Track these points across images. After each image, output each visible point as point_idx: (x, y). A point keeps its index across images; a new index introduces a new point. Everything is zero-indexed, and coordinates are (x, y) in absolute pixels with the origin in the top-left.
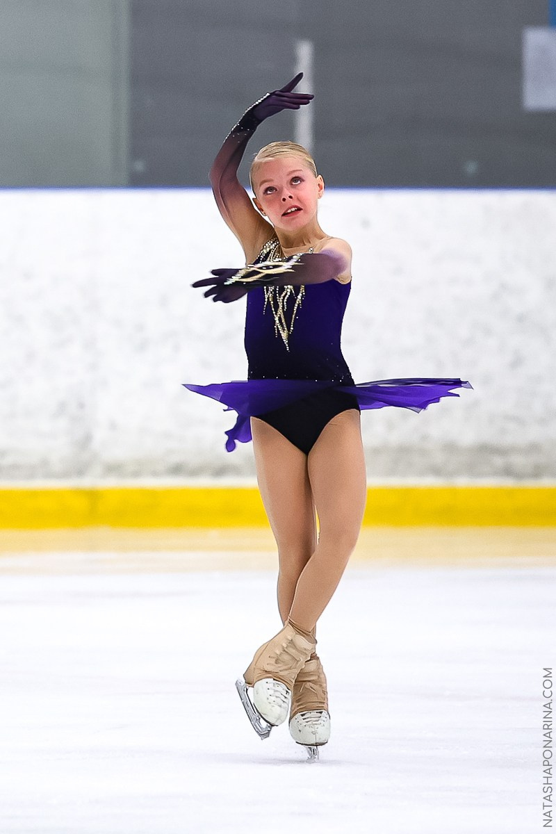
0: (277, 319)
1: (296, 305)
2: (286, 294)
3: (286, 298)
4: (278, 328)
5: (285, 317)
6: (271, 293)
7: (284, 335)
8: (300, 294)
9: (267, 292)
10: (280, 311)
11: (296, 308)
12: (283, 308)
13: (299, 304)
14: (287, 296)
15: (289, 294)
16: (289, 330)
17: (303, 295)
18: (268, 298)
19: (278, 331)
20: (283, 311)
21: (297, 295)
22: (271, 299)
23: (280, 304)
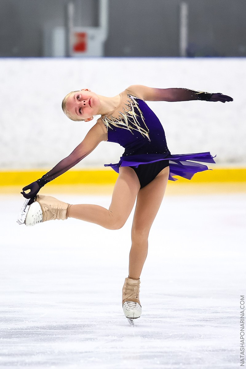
0: (140, 131)
1: (143, 120)
2: (135, 119)
3: (137, 121)
5: (142, 128)
6: (129, 126)
7: (147, 135)
8: (141, 114)
9: (127, 128)
12: (138, 125)
13: (143, 118)
15: (136, 118)
16: (147, 131)
18: (130, 128)
19: (144, 135)
20: (140, 126)
22: (131, 128)
23: (136, 125)
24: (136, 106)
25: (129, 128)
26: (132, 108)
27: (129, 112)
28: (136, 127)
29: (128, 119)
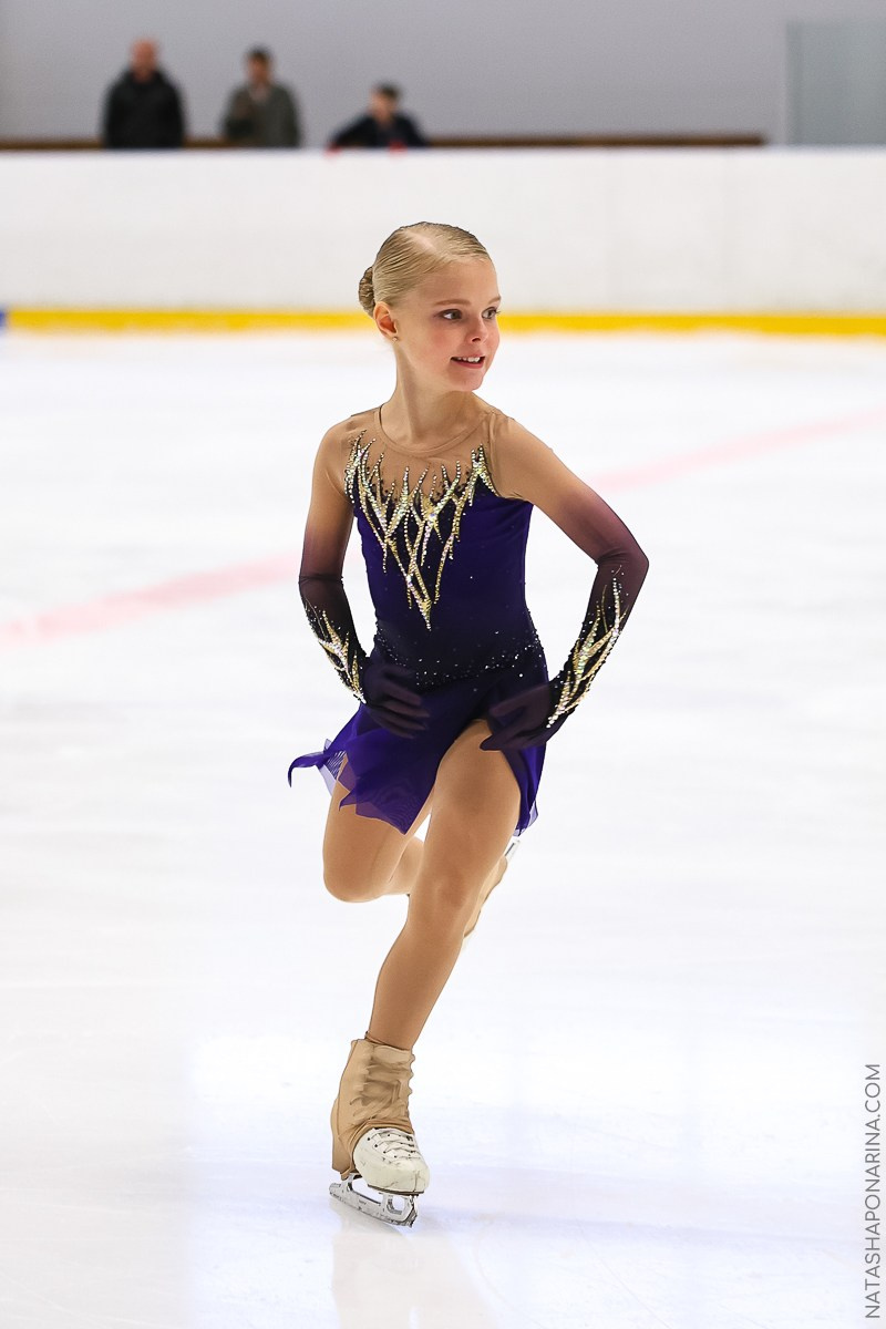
0: (409, 579)
1: (444, 555)
2: (423, 537)
3: (424, 547)
4: (412, 596)
5: (423, 577)
6: (391, 538)
7: (424, 606)
8: (451, 538)
9: (383, 539)
10: (413, 566)
11: (443, 559)
12: (418, 561)
13: (449, 553)
14: (426, 540)
15: (427, 535)
16: (432, 597)
17: (455, 539)
18: (389, 547)
19: (414, 600)
20: (419, 567)
21: (446, 538)
22: (393, 549)
23: (413, 555)
24: (459, 504)
25: (387, 543)
26: (442, 497)
27: (425, 502)
28: (406, 560)
29: (405, 517)
